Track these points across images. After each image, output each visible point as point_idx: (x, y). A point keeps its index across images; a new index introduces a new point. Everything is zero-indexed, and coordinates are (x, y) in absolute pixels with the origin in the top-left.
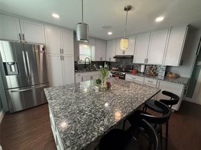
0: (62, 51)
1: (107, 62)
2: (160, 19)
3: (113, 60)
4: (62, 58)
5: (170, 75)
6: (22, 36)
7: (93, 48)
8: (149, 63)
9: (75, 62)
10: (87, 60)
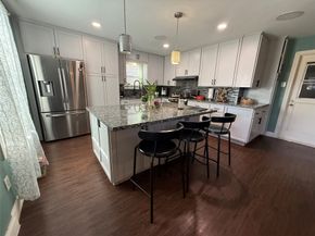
0: (103, 70)
1: (164, 87)
2: (222, 26)
3: (173, 84)
4: (104, 79)
5: (244, 101)
6: (56, 50)
7: (145, 67)
8: (217, 85)
9: (121, 86)
10: (137, 84)
